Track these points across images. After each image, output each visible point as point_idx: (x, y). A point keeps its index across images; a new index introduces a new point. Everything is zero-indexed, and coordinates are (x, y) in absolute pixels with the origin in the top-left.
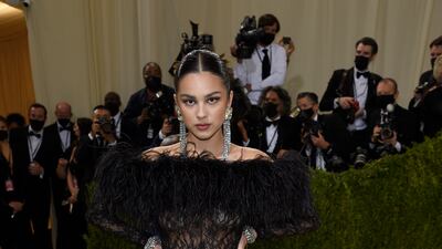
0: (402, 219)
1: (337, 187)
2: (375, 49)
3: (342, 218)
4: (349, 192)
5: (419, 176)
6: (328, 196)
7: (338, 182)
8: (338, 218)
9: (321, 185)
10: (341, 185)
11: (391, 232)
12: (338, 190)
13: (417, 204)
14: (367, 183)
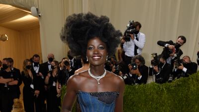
0: (187, 103)
1: (161, 90)
2: (185, 41)
3: (163, 102)
4: (166, 92)
5: (194, 86)
6: (157, 93)
7: (161, 88)
8: (161, 102)
9: (155, 89)
10: (163, 89)
11: (182, 108)
12: (162, 91)
13: (193, 97)
14: (173, 88)
